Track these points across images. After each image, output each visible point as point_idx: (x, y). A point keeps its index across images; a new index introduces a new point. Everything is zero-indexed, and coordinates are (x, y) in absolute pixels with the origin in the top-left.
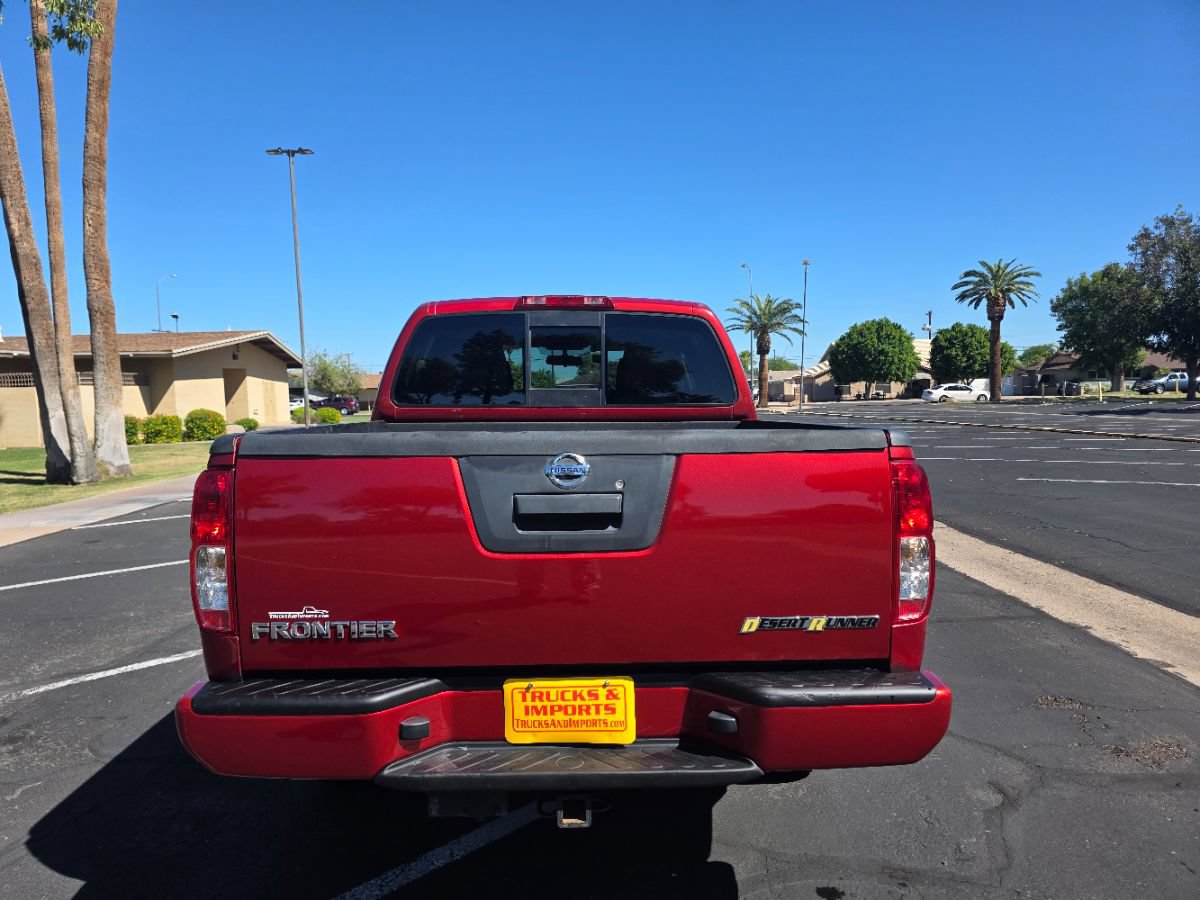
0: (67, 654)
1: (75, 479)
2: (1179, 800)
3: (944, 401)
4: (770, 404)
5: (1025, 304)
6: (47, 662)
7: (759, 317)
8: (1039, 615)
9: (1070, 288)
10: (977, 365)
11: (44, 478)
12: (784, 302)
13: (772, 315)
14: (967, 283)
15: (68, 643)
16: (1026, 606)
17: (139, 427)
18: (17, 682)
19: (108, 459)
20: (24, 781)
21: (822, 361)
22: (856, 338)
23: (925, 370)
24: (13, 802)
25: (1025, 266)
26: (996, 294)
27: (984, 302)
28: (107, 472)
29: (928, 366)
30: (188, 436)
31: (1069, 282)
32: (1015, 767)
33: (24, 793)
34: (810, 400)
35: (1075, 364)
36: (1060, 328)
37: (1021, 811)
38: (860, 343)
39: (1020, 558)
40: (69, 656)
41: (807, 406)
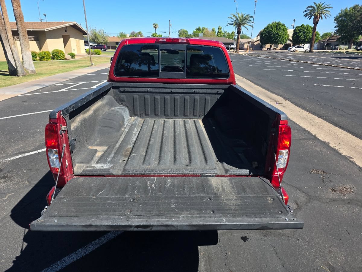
0: (19, 145)
1: (18, 74)
2: (348, 208)
3: (295, 51)
4: (239, 51)
5: (326, 18)
6: (13, 148)
7: (238, 21)
8: (315, 138)
9: (342, 13)
10: (307, 39)
11: (8, 73)
12: (247, 15)
13: (243, 20)
14: (308, 10)
15: (19, 141)
16: (311, 134)
17: (37, 55)
18: (4, 155)
19: (28, 68)
20: (9, 193)
21: (258, 36)
22: (270, 29)
23: (290, 40)
24: (5, 200)
25: (328, 4)
26: (317, 14)
27: (313, 17)
28: (28, 72)
29: (291, 39)
30: (53, 58)
31: (342, 11)
32: (302, 195)
33: (9, 197)
34: (252, 50)
35: (338, 40)
36: (335, 27)
37: (302, 211)
38: (270, 30)
39: (312, 115)
40: (20, 146)
41: (252, 52)
